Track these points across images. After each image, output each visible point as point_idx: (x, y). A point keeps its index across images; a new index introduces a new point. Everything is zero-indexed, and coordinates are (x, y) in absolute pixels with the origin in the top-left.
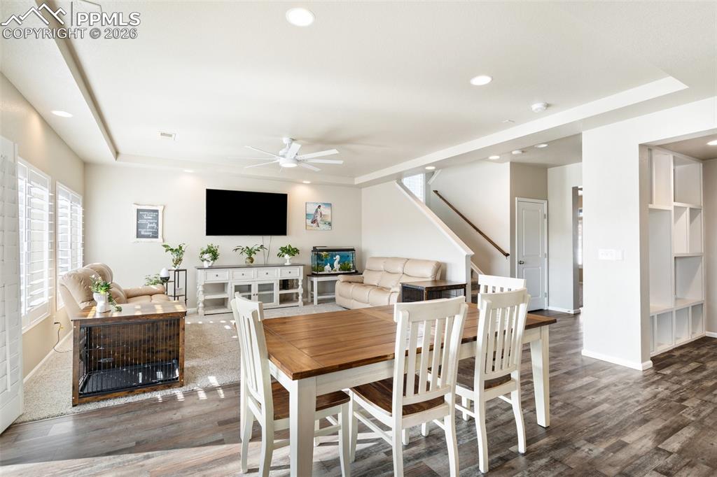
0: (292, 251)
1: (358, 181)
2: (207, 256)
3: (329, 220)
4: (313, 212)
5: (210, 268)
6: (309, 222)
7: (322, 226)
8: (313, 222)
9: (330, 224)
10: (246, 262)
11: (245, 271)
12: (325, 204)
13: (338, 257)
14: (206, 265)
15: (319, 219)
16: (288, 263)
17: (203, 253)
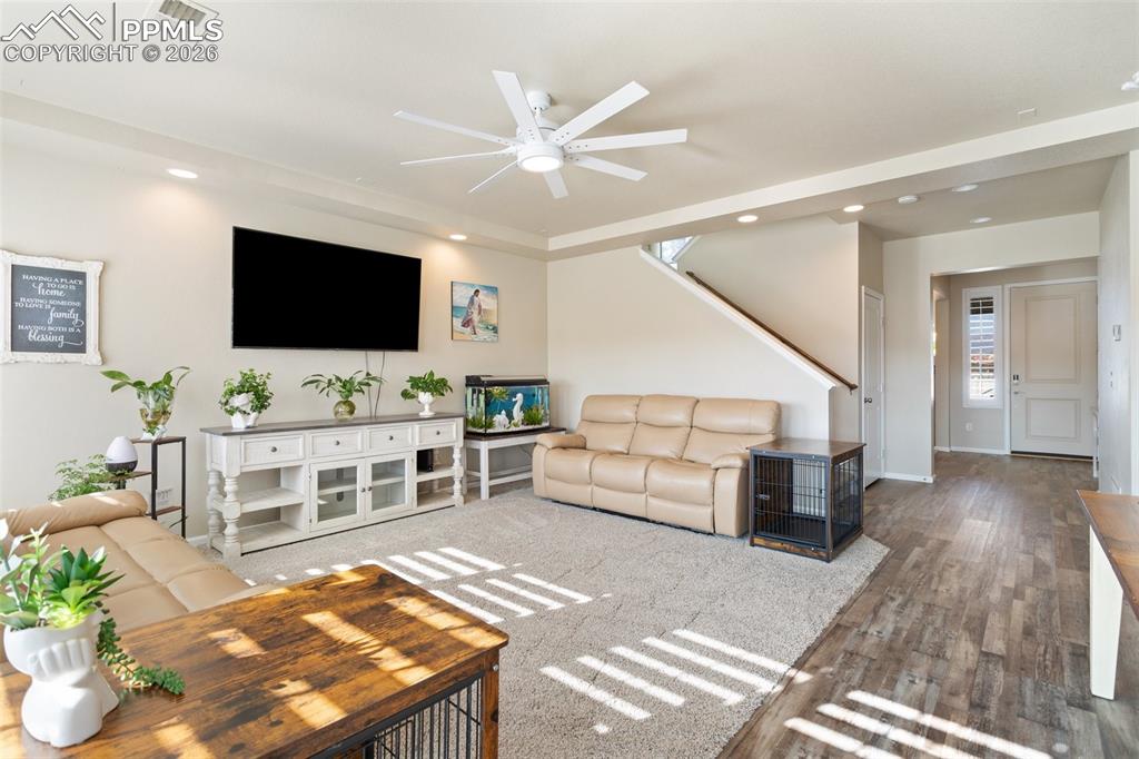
0: (436, 386)
1: (555, 243)
2: (240, 400)
3: (494, 321)
4: (465, 303)
5: (251, 431)
6: (458, 322)
7: (483, 334)
8: (466, 323)
9: (495, 329)
10: (336, 413)
11: (342, 434)
12: (487, 288)
13: (520, 396)
14: (238, 422)
15: (476, 317)
16: (427, 413)
17: (231, 393)
